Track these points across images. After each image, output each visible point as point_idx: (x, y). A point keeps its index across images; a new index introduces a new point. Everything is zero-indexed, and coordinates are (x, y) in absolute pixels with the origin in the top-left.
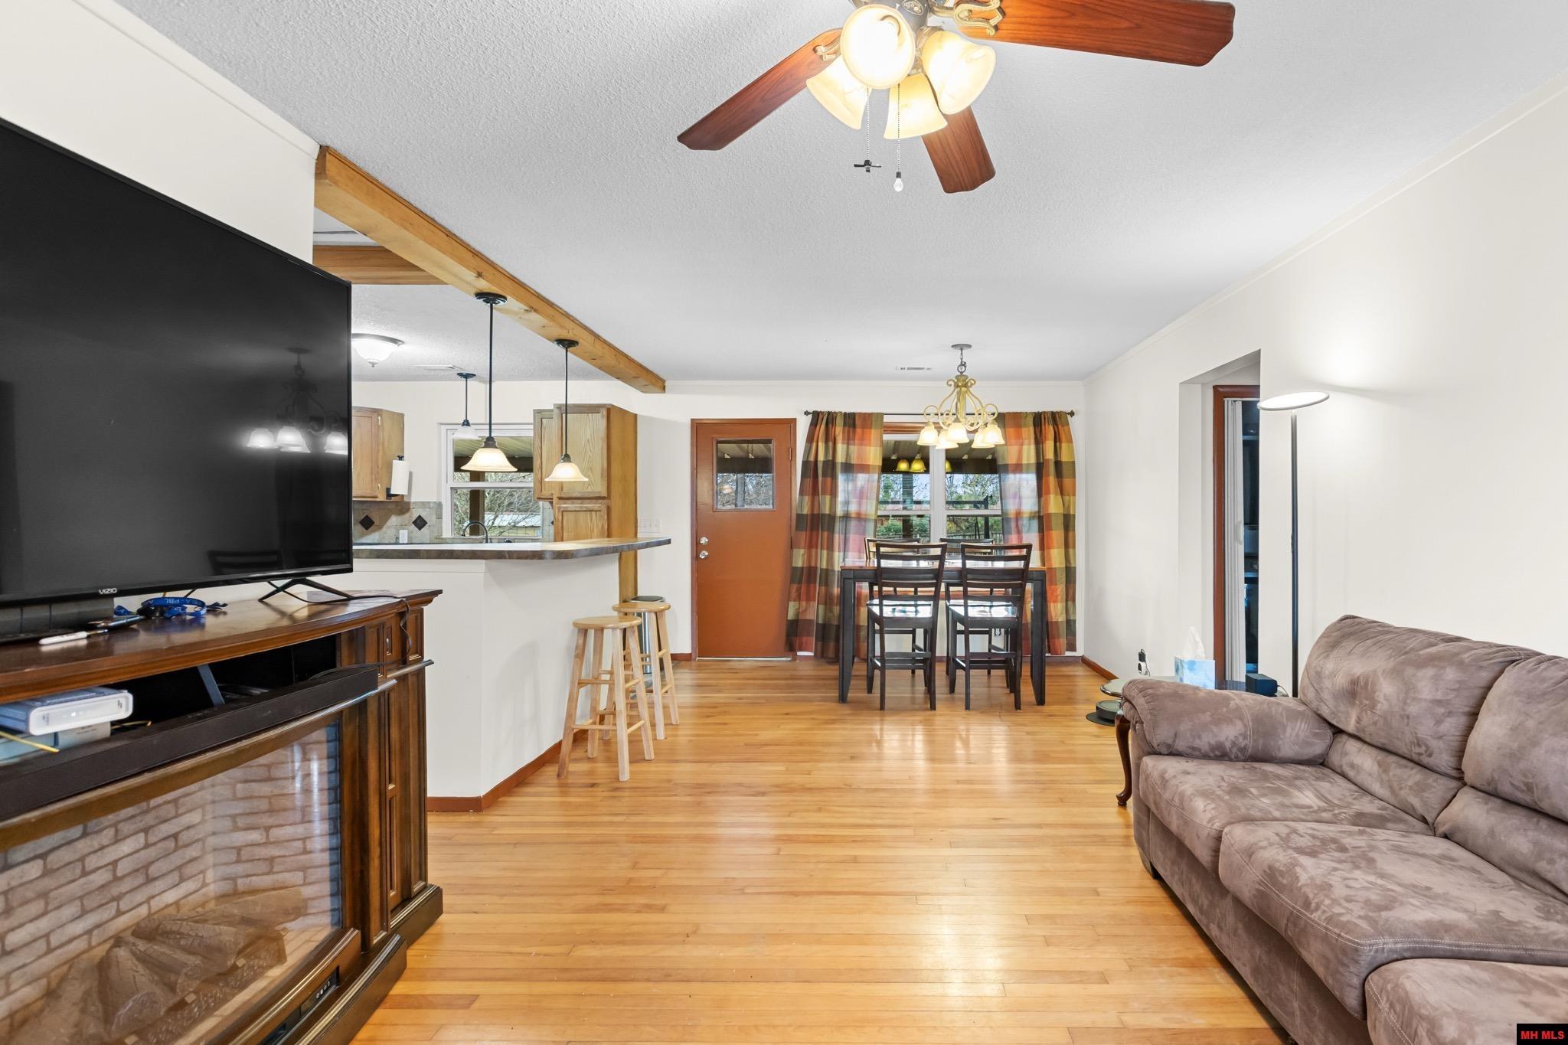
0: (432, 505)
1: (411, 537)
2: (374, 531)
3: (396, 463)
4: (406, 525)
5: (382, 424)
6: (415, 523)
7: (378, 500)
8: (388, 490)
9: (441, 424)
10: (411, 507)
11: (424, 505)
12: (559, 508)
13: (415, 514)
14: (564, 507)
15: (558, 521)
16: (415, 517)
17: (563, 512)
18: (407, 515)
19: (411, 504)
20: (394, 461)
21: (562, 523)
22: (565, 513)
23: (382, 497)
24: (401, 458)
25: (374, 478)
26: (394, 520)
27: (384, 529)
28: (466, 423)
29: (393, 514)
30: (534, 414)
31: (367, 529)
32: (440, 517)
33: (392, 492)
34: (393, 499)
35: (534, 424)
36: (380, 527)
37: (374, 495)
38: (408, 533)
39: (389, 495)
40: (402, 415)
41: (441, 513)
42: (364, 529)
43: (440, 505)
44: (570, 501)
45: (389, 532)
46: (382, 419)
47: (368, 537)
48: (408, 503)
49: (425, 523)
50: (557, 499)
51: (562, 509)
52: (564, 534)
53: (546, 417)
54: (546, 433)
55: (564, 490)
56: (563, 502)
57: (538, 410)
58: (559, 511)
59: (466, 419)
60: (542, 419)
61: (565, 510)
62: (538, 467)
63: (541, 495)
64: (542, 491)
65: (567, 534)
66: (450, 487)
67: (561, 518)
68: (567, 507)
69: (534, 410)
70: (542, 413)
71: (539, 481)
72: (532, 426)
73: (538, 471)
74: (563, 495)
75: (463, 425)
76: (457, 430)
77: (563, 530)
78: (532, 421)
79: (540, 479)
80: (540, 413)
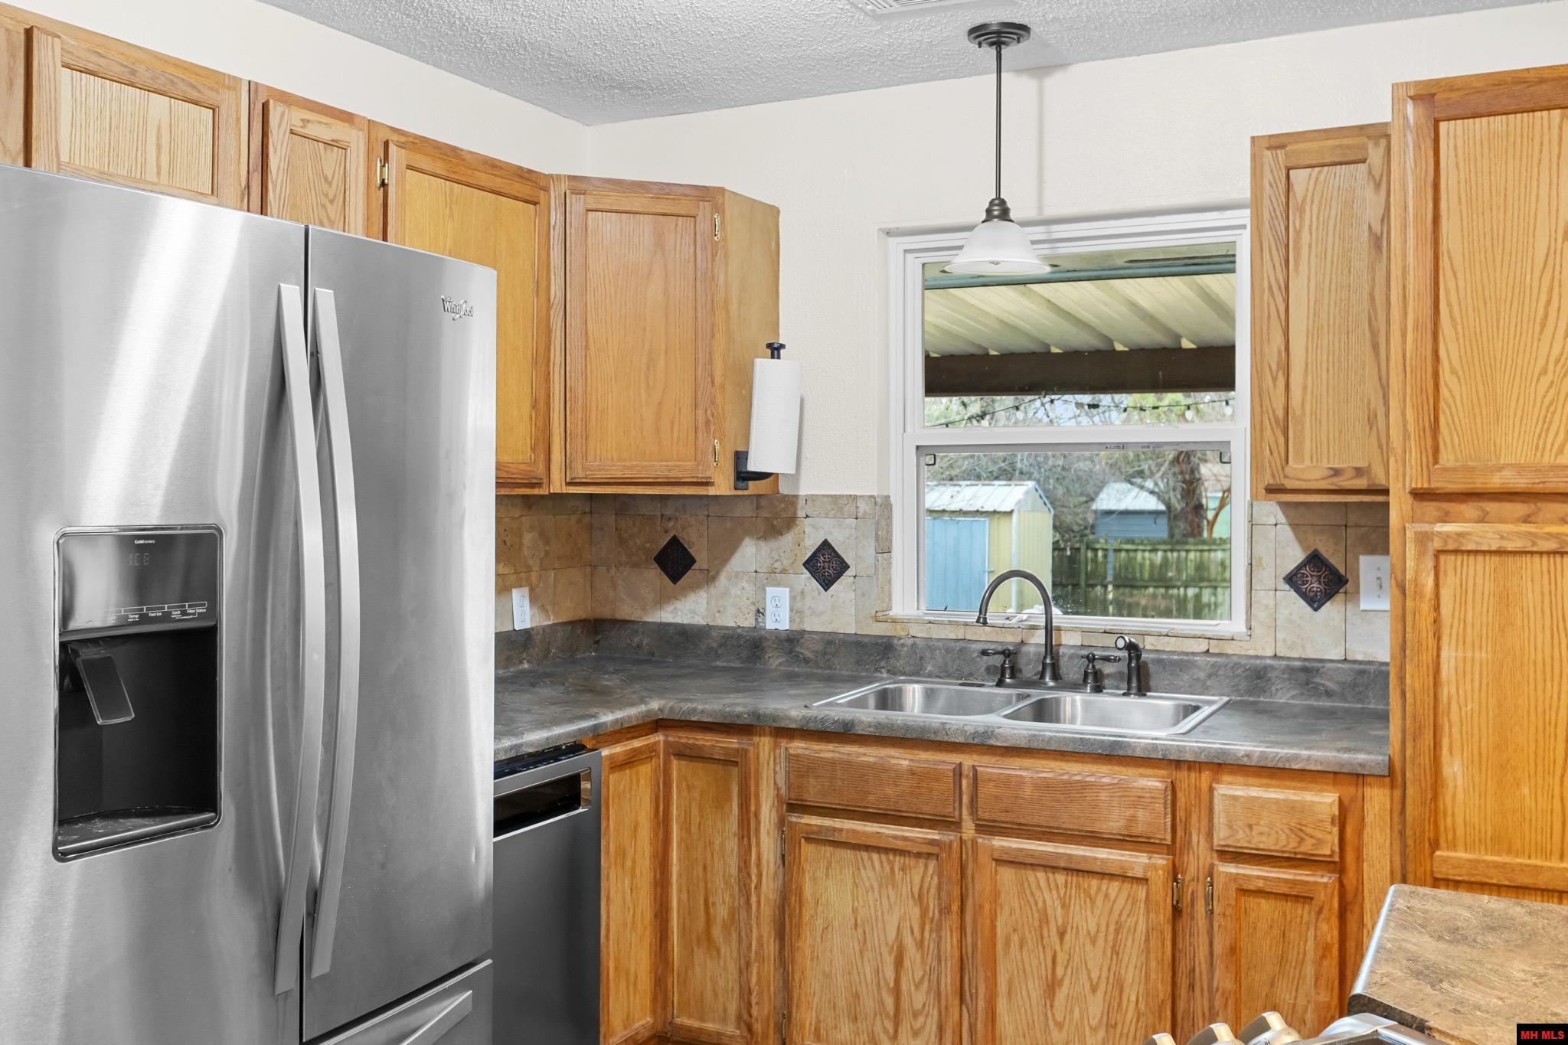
0: (863, 507)
1: (800, 612)
2: (695, 587)
3: (764, 366)
4: (784, 571)
5: (724, 239)
6: (811, 564)
7: (712, 491)
8: (741, 457)
9: (889, 233)
10: (801, 513)
11: (839, 504)
12: (1423, 539)
13: (810, 536)
14: (1445, 537)
15: (1419, 594)
16: (811, 545)
17: (1438, 553)
18: (788, 538)
19: (801, 503)
20: (758, 362)
21: (1437, 608)
22: (1447, 561)
23: (723, 485)
24: (775, 350)
25: (701, 420)
26: (750, 554)
27: (722, 580)
28: (999, 211)
29: (748, 533)
30: (1255, 158)
31: (675, 578)
32: (884, 549)
33: (753, 466)
34: (754, 487)
35: (1256, 204)
36: (710, 578)
37: (701, 475)
38: (793, 598)
39: (743, 476)
40: (774, 212)
41: (889, 539)
42: (667, 580)
43: (884, 506)
44: (1469, 509)
45: (735, 591)
46: (723, 222)
47: (678, 605)
48: (792, 501)
49: (844, 567)
50: (1409, 499)
51: (1437, 544)
52: (1444, 654)
53: (1308, 162)
54: (1306, 227)
55: (1447, 458)
56: (1437, 514)
57: (1270, 136)
58: (1421, 554)
59: (998, 198)
60: (1288, 170)
61: (1450, 547)
62: (1274, 367)
63: (1285, 476)
64: (1287, 463)
65: (1460, 654)
66: (918, 447)
67: (1429, 582)
68: (1460, 535)
69: (1253, 139)
70: (1288, 148)
71: (1277, 421)
72: (1247, 212)
73: (1275, 379)
74: (1439, 484)
75: (990, 216)
76: (961, 248)
77: (1438, 636)
78: (1245, 192)
79: (1280, 413)
80: (1282, 147)
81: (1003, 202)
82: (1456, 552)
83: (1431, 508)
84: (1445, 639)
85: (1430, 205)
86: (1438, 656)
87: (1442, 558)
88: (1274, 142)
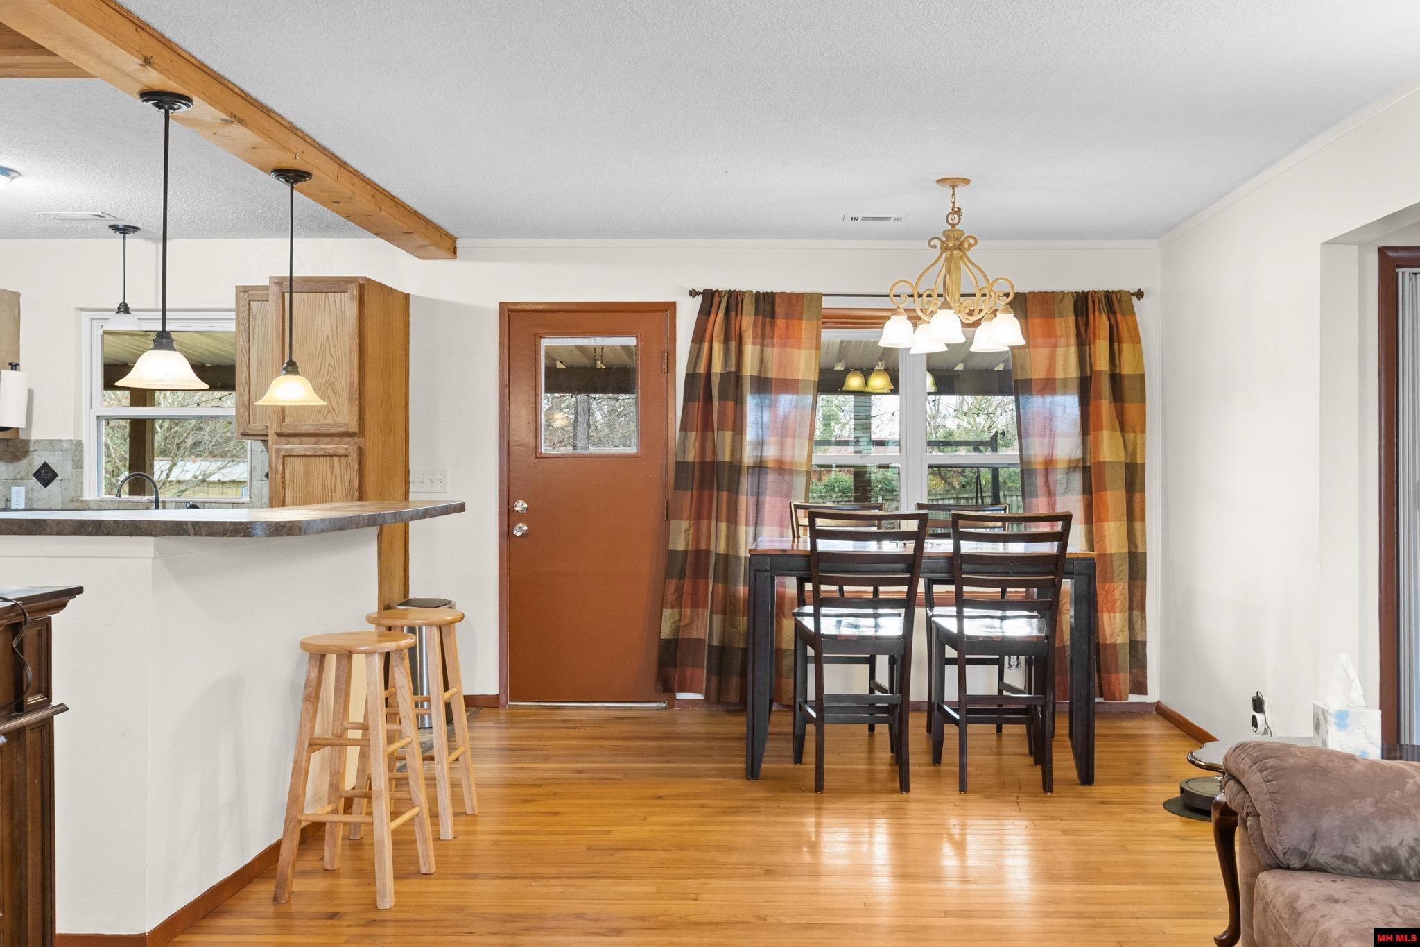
0: (65, 446)
1: (31, 500)
3: (7, 375)
4: (21, 479)
6: (37, 475)
10: (31, 449)
11: (52, 445)
12: (278, 451)
13: (37, 460)
14: (286, 450)
15: (277, 472)
16: (37, 465)
17: (284, 457)
18: (24, 462)
19: (31, 444)
21: (284, 477)
22: (288, 460)
24: (14, 366)
26: (3, 470)
28: (124, 308)
30: (237, 294)
32: (78, 465)
34: (3, 435)
35: (237, 310)
38: (26, 493)
40: (16, 296)
41: (82, 459)
43: (79, 446)
44: (296, 440)
48: (26, 443)
49: (55, 475)
50: (275, 436)
51: (283, 453)
52: (286, 495)
53: (257, 299)
54: (257, 327)
55: (288, 420)
56: (286, 442)
57: (243, 286)
58: (278, 456)
59: (124, 302)
60: (250, 302)
61: (288, 454)
62: (244, 383)
63: (249, 429)
64: (249, 423)
65: (292, 495)
66: (98, 417)
67: (281, 468)
68: (292, 449)
69: (236, 287)
70: (250, 292)
71: (245, 406)
72: (234, 313)
73: (244, 388)
74: (285, 430)
75: (119, 310)
76: (108, 319)
77: (284, 487)
78: (233, 306)
79: (246, 403)
80: (247, 292)
81: (126, 305)
82: (290, 456)
83: (283, 439)
84: (287, 489)
85: (281, 324)
86: (284, 496)
87: (286, 458)
88: (245, 289)
